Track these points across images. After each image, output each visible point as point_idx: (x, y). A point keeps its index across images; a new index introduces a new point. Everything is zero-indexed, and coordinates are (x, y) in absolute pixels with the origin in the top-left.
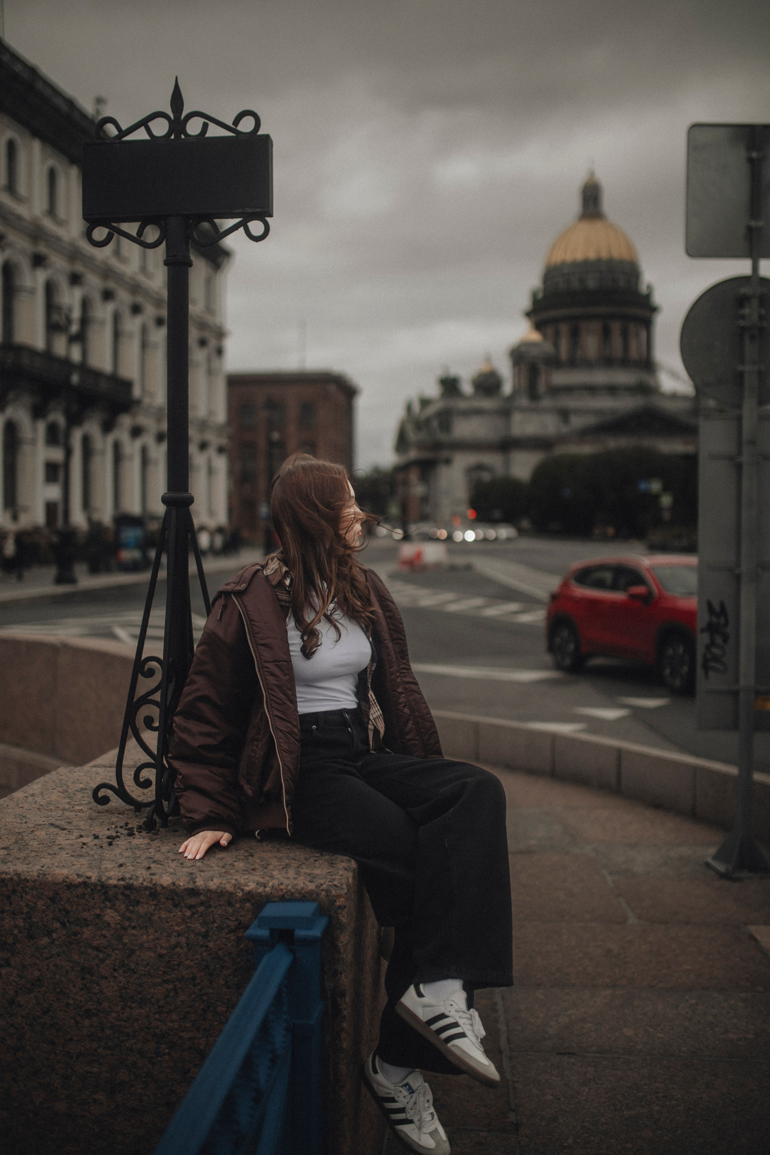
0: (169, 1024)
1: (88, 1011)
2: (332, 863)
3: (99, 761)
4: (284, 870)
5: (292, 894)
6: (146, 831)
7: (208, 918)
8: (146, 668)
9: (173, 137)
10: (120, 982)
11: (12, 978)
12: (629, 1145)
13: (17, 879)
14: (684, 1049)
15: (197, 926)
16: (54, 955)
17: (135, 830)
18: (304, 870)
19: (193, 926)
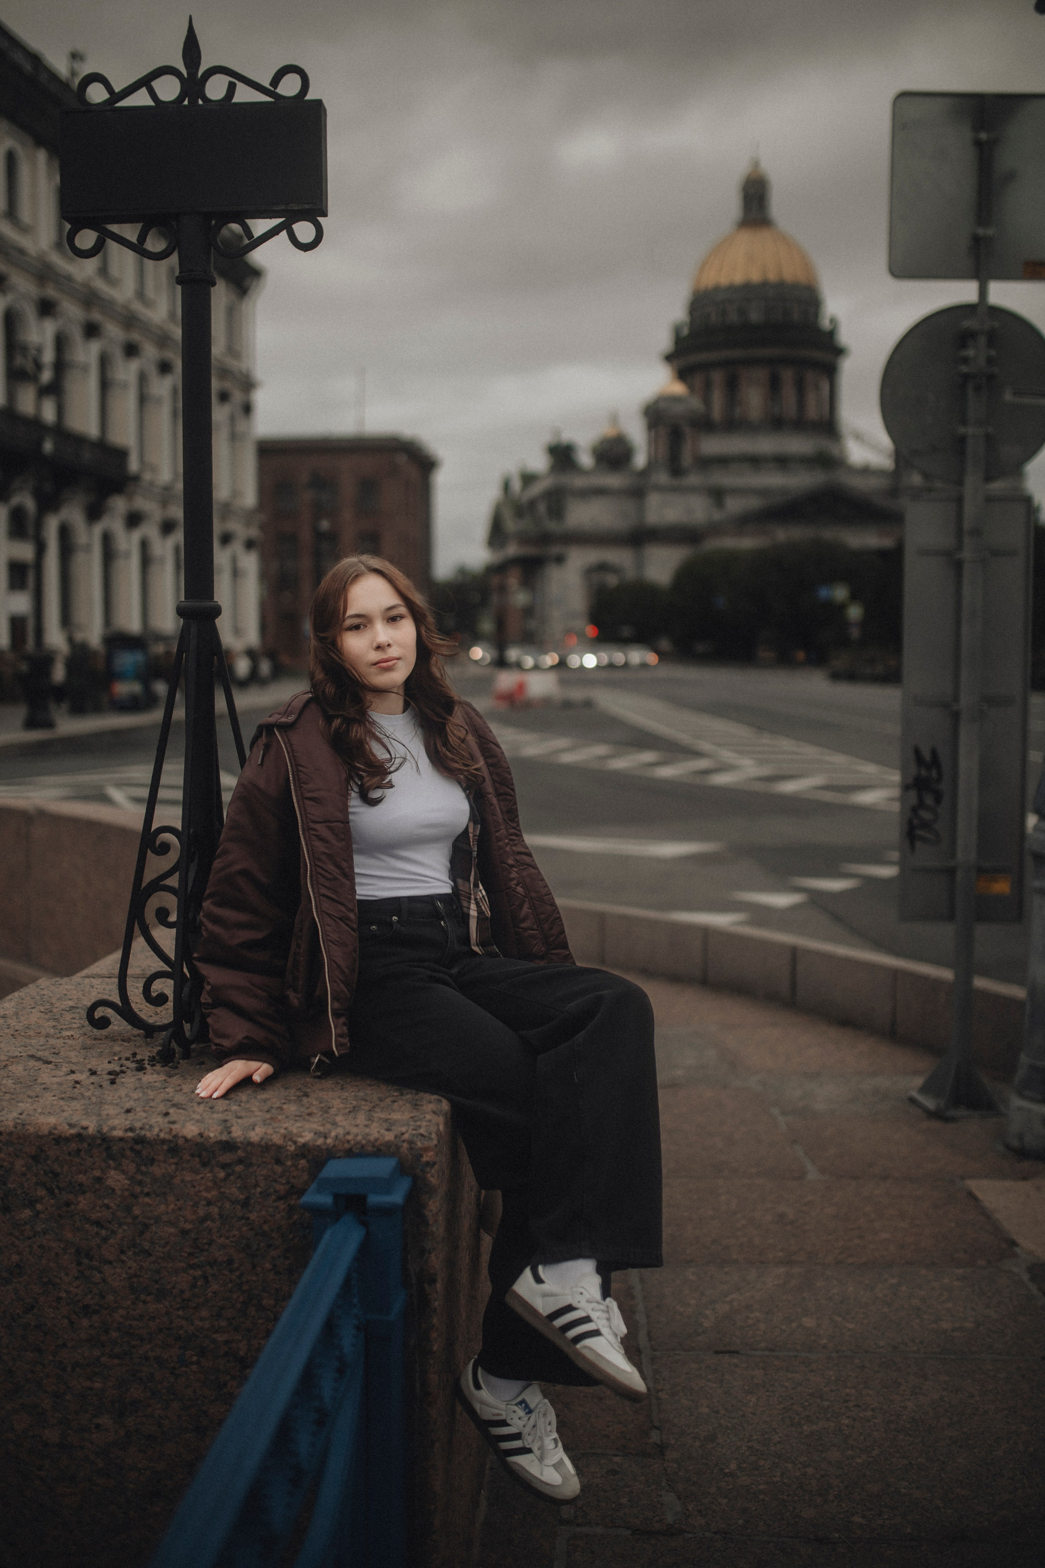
0: (197, 1322)
1: (87, 1307)
2: (416, 1105)
3: (95, 969)
4: (352, 1115)
5: (363, 1146)
6: (160, 1065)
7: (248, 1181)
8: (158, 843)
9: (186, 103)
10: (130, 1268)
12: (810, 1471)
14: (881, 1343)
15: (233, 1191)
16: (39, 1232)
17: (146, 1062)
18: (379, 1114)
19: (228, 1191)
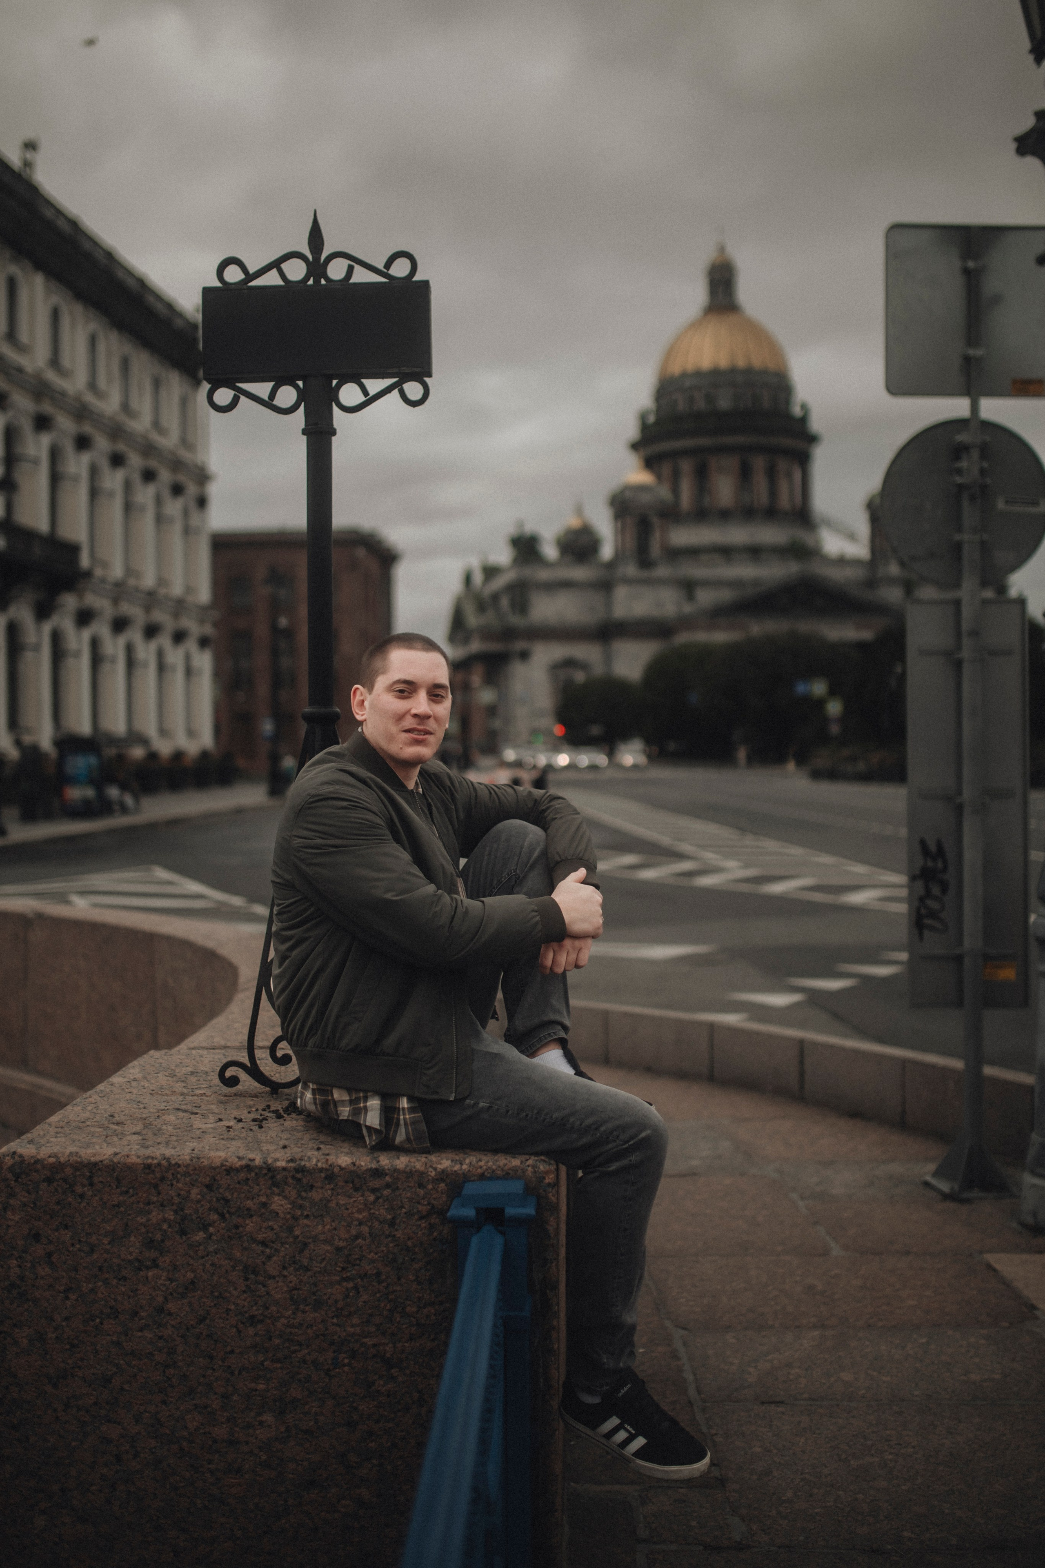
0: (349, 1329)
1: (252, 1317)
5: (494, 1171)
7: (395, 1203)
9: (311, 282)
10: (291, 1282)
11: (161, 1282)
13: (166, 1163)
15: (382, 1212)
16: (211, 1252)
17: (281, 1111)
19: (377, 1213)
